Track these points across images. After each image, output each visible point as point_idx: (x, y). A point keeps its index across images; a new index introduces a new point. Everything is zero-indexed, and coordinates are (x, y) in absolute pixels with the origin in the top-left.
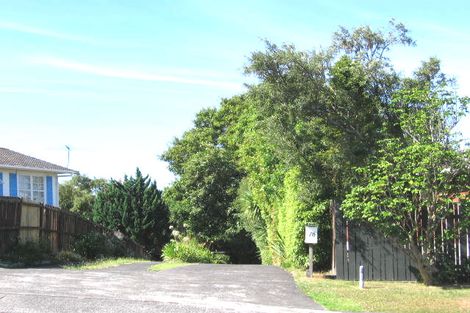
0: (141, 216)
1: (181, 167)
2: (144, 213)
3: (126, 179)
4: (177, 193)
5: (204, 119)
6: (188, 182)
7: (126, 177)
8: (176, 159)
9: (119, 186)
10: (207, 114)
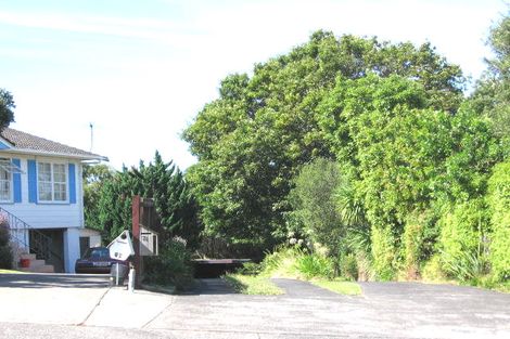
0: (166, 215)
1: (210, 150)
2: (169, 210)
3: (142, 166)
4: (203, 185)
5: (233, 88)
6: (222, 169)
7: (142, 162)
8: (201, 139)
9: (136, 174)
10: (236, 81)
